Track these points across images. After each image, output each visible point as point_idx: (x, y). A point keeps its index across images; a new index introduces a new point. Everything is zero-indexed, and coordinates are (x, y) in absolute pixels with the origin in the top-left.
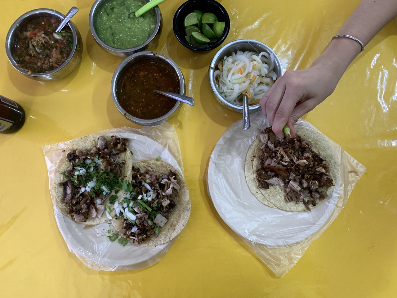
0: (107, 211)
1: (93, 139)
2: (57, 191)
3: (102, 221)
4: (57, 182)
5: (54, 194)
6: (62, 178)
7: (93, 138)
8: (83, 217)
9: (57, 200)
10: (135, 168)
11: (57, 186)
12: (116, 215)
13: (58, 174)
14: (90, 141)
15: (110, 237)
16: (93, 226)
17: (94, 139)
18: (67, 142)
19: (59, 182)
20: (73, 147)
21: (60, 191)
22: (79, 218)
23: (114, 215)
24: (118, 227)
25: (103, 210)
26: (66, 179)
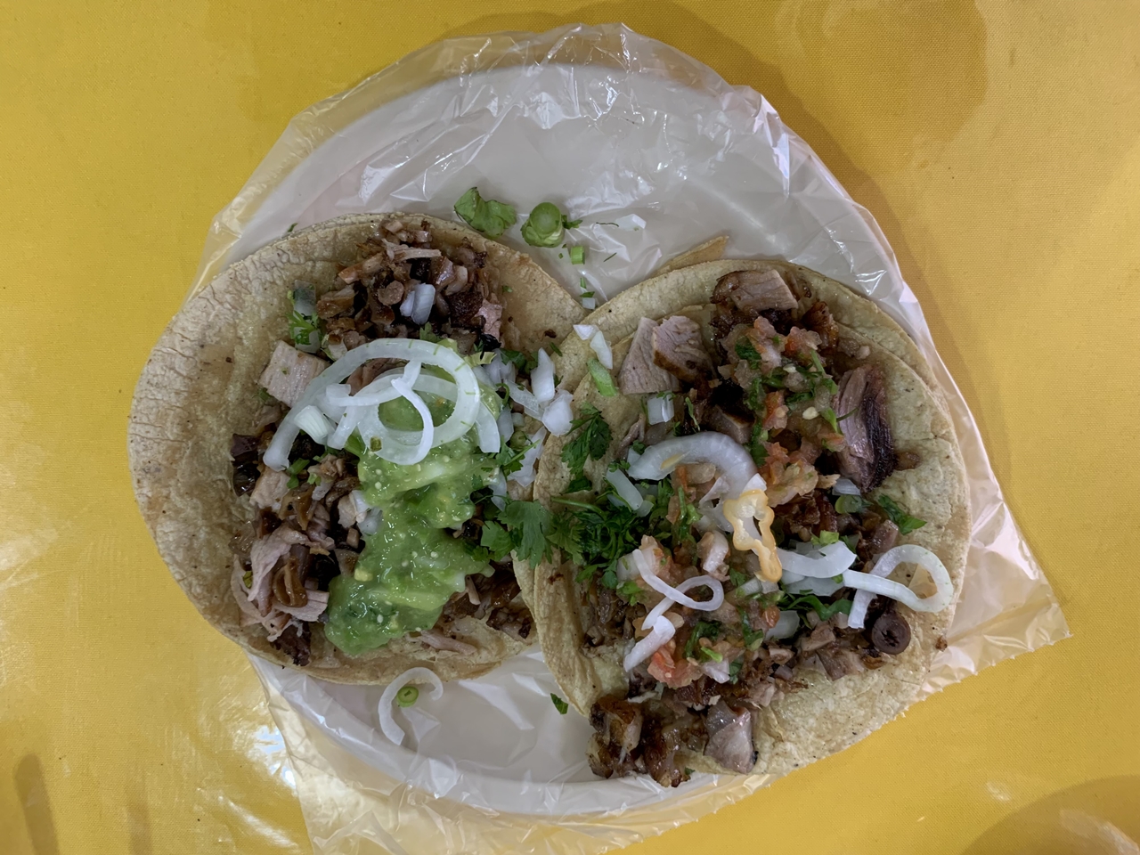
0: (611, 367)
1: (789, 746)
2: (927, 418)
3: (630, 302)
4: (939, 468)
5: (937, 398)
6: (913, 495)
7: (785, 754)
8: (739, 304)
9: (914, 367)
10: (516, 629)
11: (928, 444)
12: (554, 351)
13: (943, 512)
14: (801, 732)
15: (566, 225)
16: (673, 266)
17: (780, 748)
18: (933, 685)
19: (924, 471)
20: (892, 676)
21: (908, 419)
22: (758, 291)
23: (567, 347)
24: (531, 288)
25: (629, 366)
26: (889, 492)
